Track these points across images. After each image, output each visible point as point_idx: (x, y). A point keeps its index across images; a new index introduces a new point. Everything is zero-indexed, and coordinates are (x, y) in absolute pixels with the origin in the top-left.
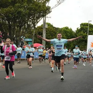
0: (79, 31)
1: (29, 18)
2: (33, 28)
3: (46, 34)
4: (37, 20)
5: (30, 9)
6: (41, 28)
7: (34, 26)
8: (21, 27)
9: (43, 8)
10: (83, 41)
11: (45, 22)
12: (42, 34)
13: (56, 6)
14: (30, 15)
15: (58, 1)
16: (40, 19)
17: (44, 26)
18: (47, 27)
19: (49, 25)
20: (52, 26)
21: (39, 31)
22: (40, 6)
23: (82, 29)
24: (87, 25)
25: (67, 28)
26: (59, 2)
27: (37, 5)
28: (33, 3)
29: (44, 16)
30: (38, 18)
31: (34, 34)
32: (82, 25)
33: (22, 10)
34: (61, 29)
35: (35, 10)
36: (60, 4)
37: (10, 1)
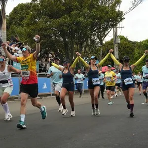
1: (92, 30)
2: (99, 45)
3: (119, 51)
4: (104, 33)
5: (94, 17)
6: (111, 44)
7: (101, 41)
8: (81, 45)
9: (112, 14)
14: (93, 25)
15: (134, 2)
16: (109, 31)
17: (115, 40)
18: (119, 42)
19: (122, 38)
20: (126, 40)
26: (135, 4)
27: (102, 11)
28: (97, 9)
29: (114, 26)
30: (106, 29)
31: (101, 54)
33: (82, 19)
34: (141, 43)
35: (100, 18)
36: (136, 6)
37: (63, 8)
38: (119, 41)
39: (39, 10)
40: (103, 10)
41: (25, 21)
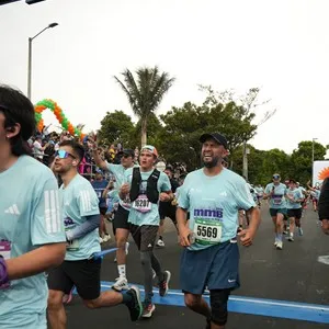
0: (296, 154)
10: (304, 170)
12: (241, 163)
13: (263, 121)
18: (249, 153)
23: (301, 151)
24: (310, 144)
25: (277, 151)
29: (247, 139)
32: (300, 145)
34: (268, 152)
37: (198, 122)
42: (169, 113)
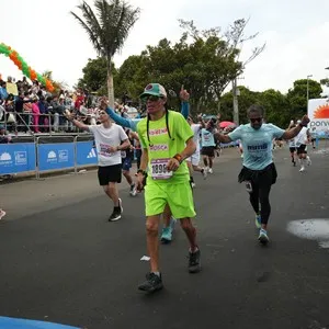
0: (291, 94)
1: (209, 84)
2: (217, 99)
3: (239, 104)
5: (208, 70)
6: (229, 96)
7: (219, 94)
8: (197, 100)
11: (235, 87)
12: (232, 106)
14: (209, 79)
20: (247, 90)
21: (228, 102)
22: (223, 64)
23: (297, 90)
24: (305, 82)
25: (272, 91)
29: (233, 78)
30: (223, 82)
32: (296, 83)
33: (196, 73)
35: (217, 70)
37: (176, 61)
38: (238, 93)
39: (149, 64)
40: (219, 61)
41: (135, 76)
42: (144, 53)
